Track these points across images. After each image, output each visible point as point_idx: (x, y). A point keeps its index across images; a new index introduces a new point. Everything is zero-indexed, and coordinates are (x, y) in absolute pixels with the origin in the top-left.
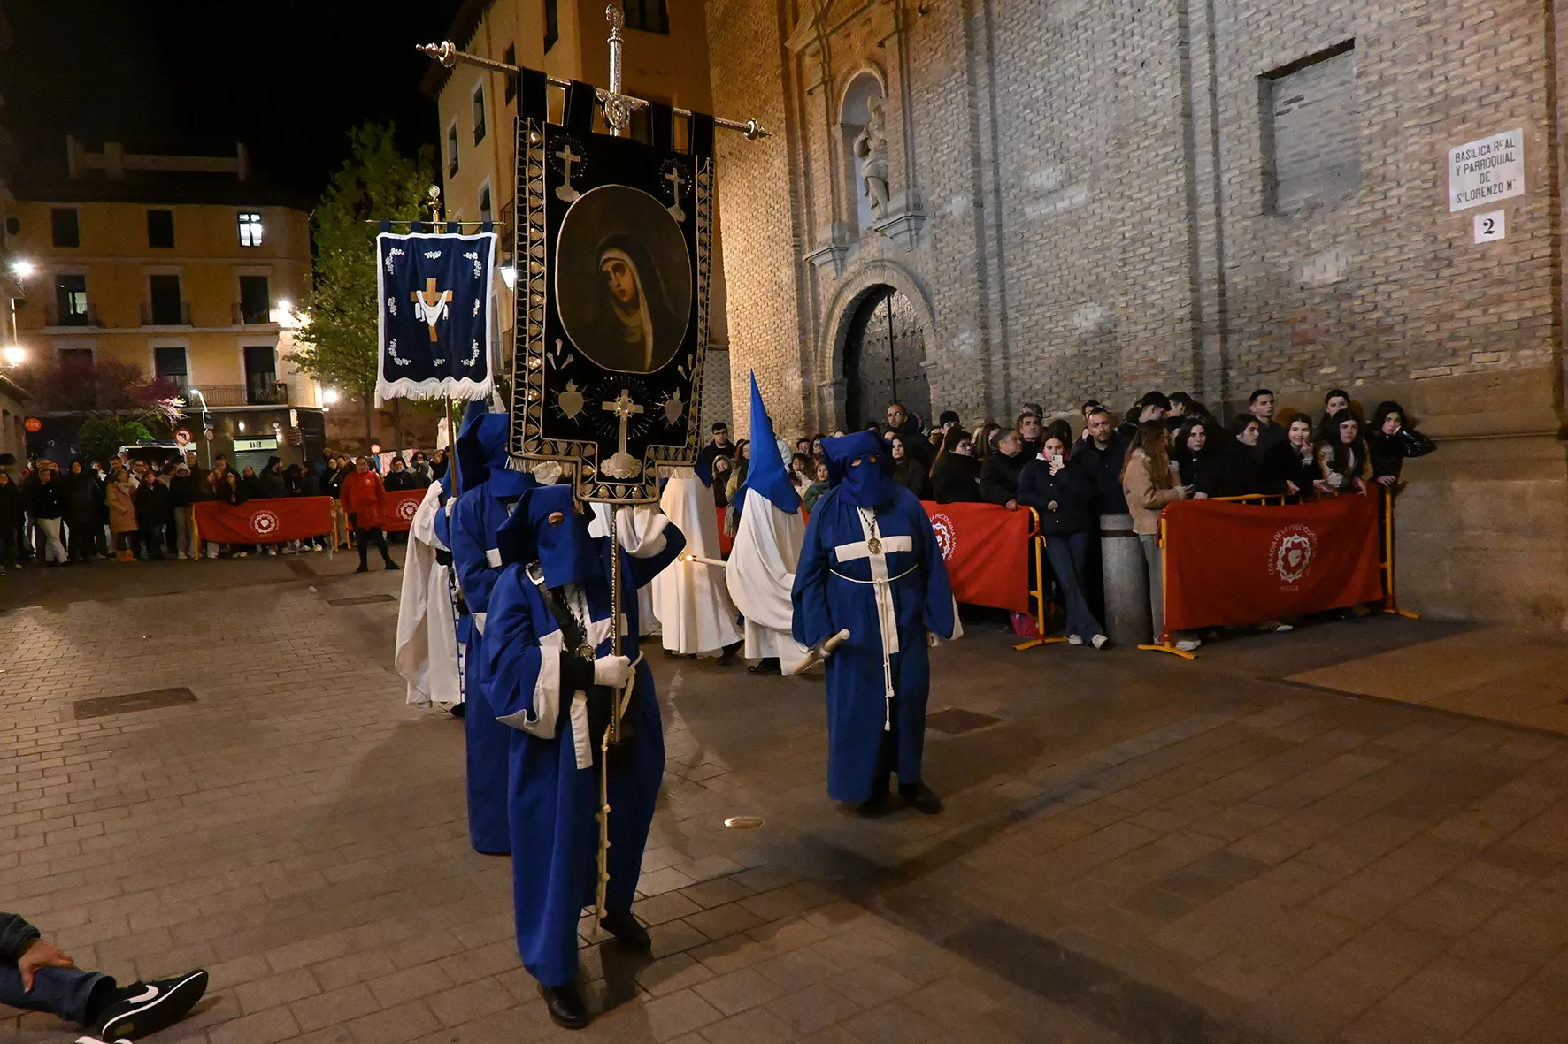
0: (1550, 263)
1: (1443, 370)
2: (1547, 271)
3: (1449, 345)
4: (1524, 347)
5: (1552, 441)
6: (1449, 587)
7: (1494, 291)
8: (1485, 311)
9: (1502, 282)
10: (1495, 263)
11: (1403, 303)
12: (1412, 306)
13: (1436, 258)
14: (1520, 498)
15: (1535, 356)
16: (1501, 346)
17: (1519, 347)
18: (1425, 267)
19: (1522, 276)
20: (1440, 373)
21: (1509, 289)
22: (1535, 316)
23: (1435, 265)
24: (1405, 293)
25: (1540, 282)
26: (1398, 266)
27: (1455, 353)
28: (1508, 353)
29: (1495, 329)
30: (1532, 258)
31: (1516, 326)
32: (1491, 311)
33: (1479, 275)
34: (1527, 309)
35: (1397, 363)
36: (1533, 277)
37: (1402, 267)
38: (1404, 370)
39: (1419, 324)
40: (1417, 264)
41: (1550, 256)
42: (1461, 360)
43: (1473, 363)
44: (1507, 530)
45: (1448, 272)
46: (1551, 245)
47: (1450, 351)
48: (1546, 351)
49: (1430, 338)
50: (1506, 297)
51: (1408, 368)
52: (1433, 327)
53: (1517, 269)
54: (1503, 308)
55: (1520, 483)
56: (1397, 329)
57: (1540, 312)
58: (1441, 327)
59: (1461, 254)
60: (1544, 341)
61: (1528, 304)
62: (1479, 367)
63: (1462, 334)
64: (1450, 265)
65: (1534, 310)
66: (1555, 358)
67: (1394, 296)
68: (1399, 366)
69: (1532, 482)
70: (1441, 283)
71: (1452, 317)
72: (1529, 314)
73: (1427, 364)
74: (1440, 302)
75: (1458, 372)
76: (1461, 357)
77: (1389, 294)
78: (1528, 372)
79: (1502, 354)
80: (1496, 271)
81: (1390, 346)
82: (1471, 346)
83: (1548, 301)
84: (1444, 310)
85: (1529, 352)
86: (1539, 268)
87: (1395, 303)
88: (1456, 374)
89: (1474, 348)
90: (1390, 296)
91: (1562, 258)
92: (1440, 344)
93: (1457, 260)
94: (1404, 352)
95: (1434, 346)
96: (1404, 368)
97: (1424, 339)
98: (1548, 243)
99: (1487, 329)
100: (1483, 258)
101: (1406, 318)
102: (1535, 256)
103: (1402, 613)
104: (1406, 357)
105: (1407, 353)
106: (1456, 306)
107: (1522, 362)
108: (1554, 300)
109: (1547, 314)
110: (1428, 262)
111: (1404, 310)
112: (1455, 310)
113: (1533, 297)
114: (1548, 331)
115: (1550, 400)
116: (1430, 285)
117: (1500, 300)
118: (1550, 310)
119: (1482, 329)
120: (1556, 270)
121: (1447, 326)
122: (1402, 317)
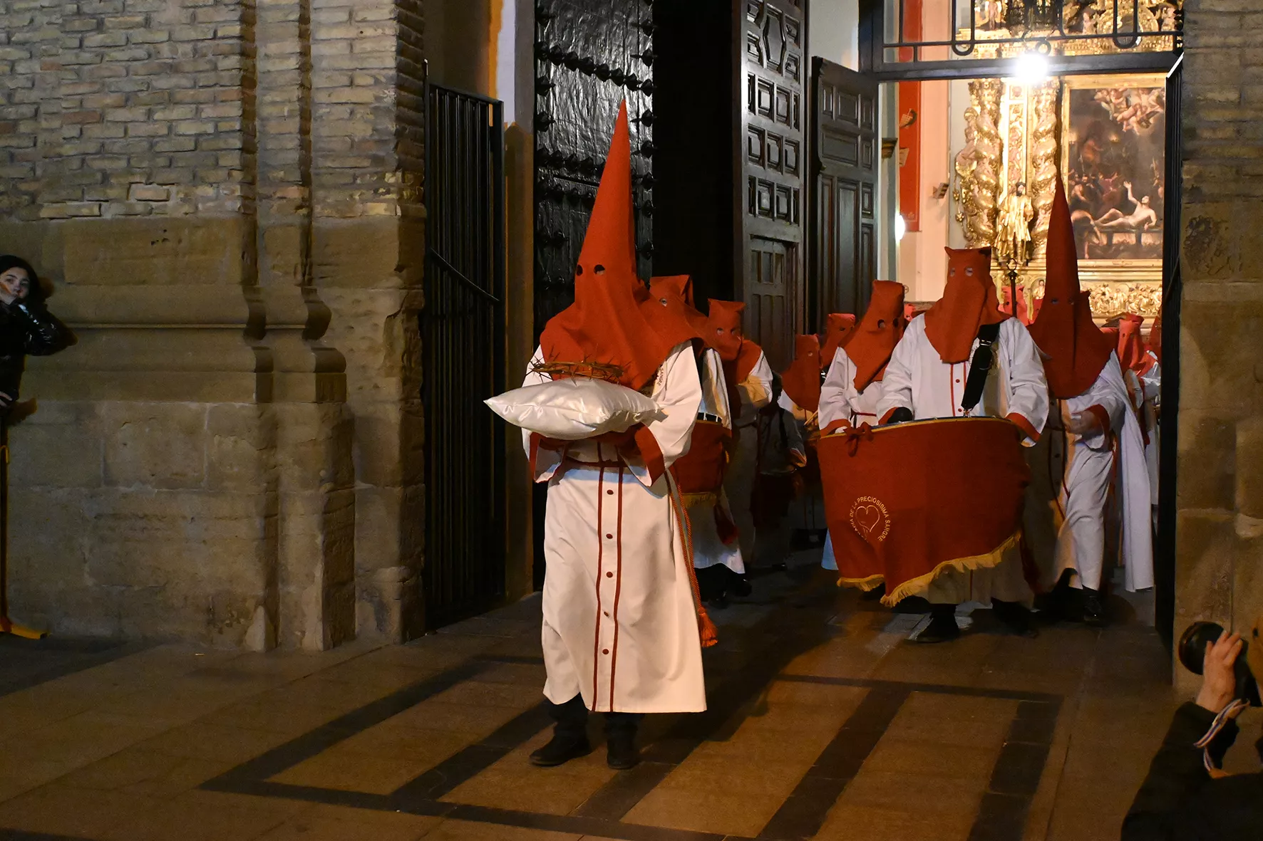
0: (238, 50)
1: (87, 208)
2: (234, 61)
3: (98, 164)
4: (204, 181)
5: (238, 339)
6: (89, 581)
7: (163, 83)
8: (150, 113)
9: (174, 69)
10: (164, 37)
11: (33, 85)
12: (45, 90)
13: (79, 13)
14: (191, 431)
15: (217, 198)
16: (172, 175)
17: (196, 179)
18: (62, 25)
19: (203, 65)
20: (85, 211)
21: (184, 82)
22: (217, 133)
23: (77, 24)
24: (36, 66)
25: (226, 78)
26: (28, 16)
27: (106, 177)
28: (182, 188)
29: (163, 146)
30: (215, 37)
31: (192, 146)
32: (157, 116)
33: (141, 53)
34: (209, 119)
35: (24, 187)
36: (215, 68)
37: (32, 21)
38: (33, 202)
39: (56, 124)
40: (53, 19)
41: (241, 37)
42: (112, 193)
43: (132, 200)
44: (173, 484)
45: (95, 39)
46: (243, 20)
47: (99, 176)
48: (233, 192)
49: (68, 149)
50: (179, 96)
51: (39, 201)
52: (75, 133)
53: (195, 51)
54: (177, 113)
55: (194, 406)
56: (24, 128)
57: (223, 126)
58: (87, 134)
59: (116, 13)
60: (229, 175)
61: (208, 112)
62: (140, 208)
63: (116, 148)
64: (100, 27)
65: (217, 121)
66: (243, 205)
67: (20, 68)
68: (26, 193)
69: (209, 405)
70: (86, 56)
71: (101, 119)
72: (210, 128)
73: (64, 194)
74: (82, 89)
75: (111, 212)
76: (112, 186)
77: (13, 64)
78: (207, 223)
79: (173, 189)
80: (165, 50)
81: (12, 157)
82: (129, 171)
83: (234, 110)
84: (92, 103)
85: (210, 191)
86: (226, 55)
87: (21, 81)
88: (108, 216)
89: (133, 174)
90: (12, 69)
91: (257, 43)
92: (83, 161)
93: (109, 21)
94: (33, 169)
95: (75, 164)
96: (33, 197)
97: (58, 150)
98: (236, 15)
99: (152, 146)
100: (147, 23)
101: (37, 111)
102: (220, 34)
103: (15, 631)
104: (36, 179)
105: (39, 172)
106: (108, 101)
107: (200, 206)
108: (244, 111)
109: (234, 131)
110: (67, 18)
111: (34, 95)
112: (108, 106)
113: (214, 101)
114: (233, 160)
115: (237, 274)
116: (69, 57)
117: (170, 100)
118: (237, 127)
119: (145, 144)
120: (249, 62)
121: (95, 131)
122: (33, 108)
